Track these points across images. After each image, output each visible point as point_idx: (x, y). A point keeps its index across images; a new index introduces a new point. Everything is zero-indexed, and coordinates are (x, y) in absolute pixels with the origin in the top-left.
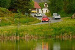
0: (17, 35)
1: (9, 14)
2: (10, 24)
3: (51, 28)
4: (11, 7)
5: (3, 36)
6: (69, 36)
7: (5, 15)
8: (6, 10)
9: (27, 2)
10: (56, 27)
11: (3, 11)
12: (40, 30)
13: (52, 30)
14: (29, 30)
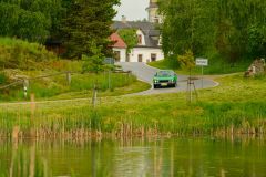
0: (94, 126)
1: (51, 61)
2: (57, 94)
3: (195, 106)
4: (51, 39)
5: (52, 128)
6: (257, 130)
7: (39, 64)
8: (39, 49)
9: (101, 24)
10: (211, 102)
11: (31, 53)
12: (163, 111)
13: (201, 110)
14: (129, 111)
